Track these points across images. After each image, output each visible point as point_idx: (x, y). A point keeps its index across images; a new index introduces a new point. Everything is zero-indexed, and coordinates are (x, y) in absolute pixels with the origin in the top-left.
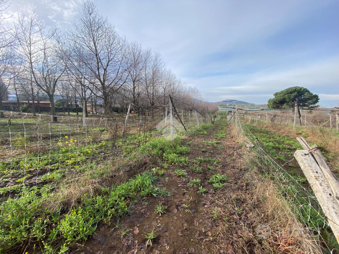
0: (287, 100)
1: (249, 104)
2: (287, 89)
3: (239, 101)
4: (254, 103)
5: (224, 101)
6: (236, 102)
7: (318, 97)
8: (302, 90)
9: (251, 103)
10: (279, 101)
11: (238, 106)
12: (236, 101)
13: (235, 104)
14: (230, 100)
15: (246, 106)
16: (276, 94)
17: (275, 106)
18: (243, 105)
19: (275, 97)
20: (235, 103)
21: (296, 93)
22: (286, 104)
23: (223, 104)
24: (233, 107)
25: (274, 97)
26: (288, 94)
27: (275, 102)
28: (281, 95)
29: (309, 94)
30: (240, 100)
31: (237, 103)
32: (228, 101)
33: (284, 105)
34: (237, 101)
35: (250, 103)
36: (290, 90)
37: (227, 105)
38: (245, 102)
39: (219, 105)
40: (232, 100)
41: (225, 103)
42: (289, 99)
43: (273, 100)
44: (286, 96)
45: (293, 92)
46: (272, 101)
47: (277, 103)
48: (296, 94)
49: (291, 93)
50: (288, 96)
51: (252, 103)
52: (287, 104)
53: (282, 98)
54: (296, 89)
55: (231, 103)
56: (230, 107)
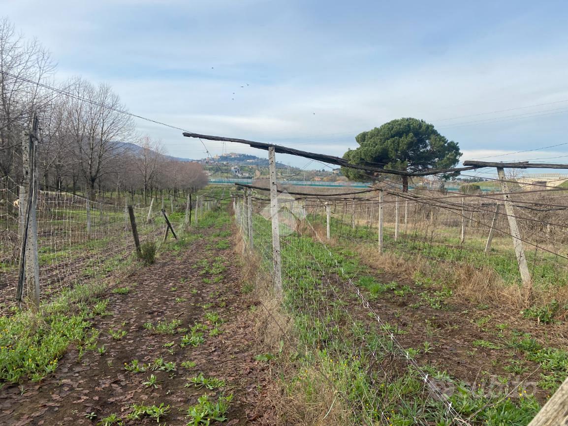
0: (392, 155)
1: (286, 169)
2: (389, 124)
3: (261, 159)
7: (457, 149)
8: (424, 128)
10: (372, 157)
11: (261, 174)
13: (254, 167)
14: (240, 155)
16: (362, 138)
17: (362, 172)
19: (362, 145)
20: (252, 163)
21: (411, 134)
22: (389, 165)
23: (221, 165)
24: (247, 175)
25: (358, 146)
26: (393, 137)
27: (362, 160)
28: (377, 139)
29: (440, 140)
31: (257, 164)
32: (235, 159)
33: (385, 167)
34: (258, 158)
37: (233, 168)
39: (210, 169)
40: (244, 155)
41: (225, 163)
42: (397, 150)
43: (357, 152)
44: (389, 142)
45: (403, 132)
46: (354, 157)
47: (367, 164)
48: (412, 138)
49: (400, 134)
50: (394, 142)
52: (393, 167)
53: (377, 148)
54: (409, 126)
55: (241, 164)
56: (240, 175)
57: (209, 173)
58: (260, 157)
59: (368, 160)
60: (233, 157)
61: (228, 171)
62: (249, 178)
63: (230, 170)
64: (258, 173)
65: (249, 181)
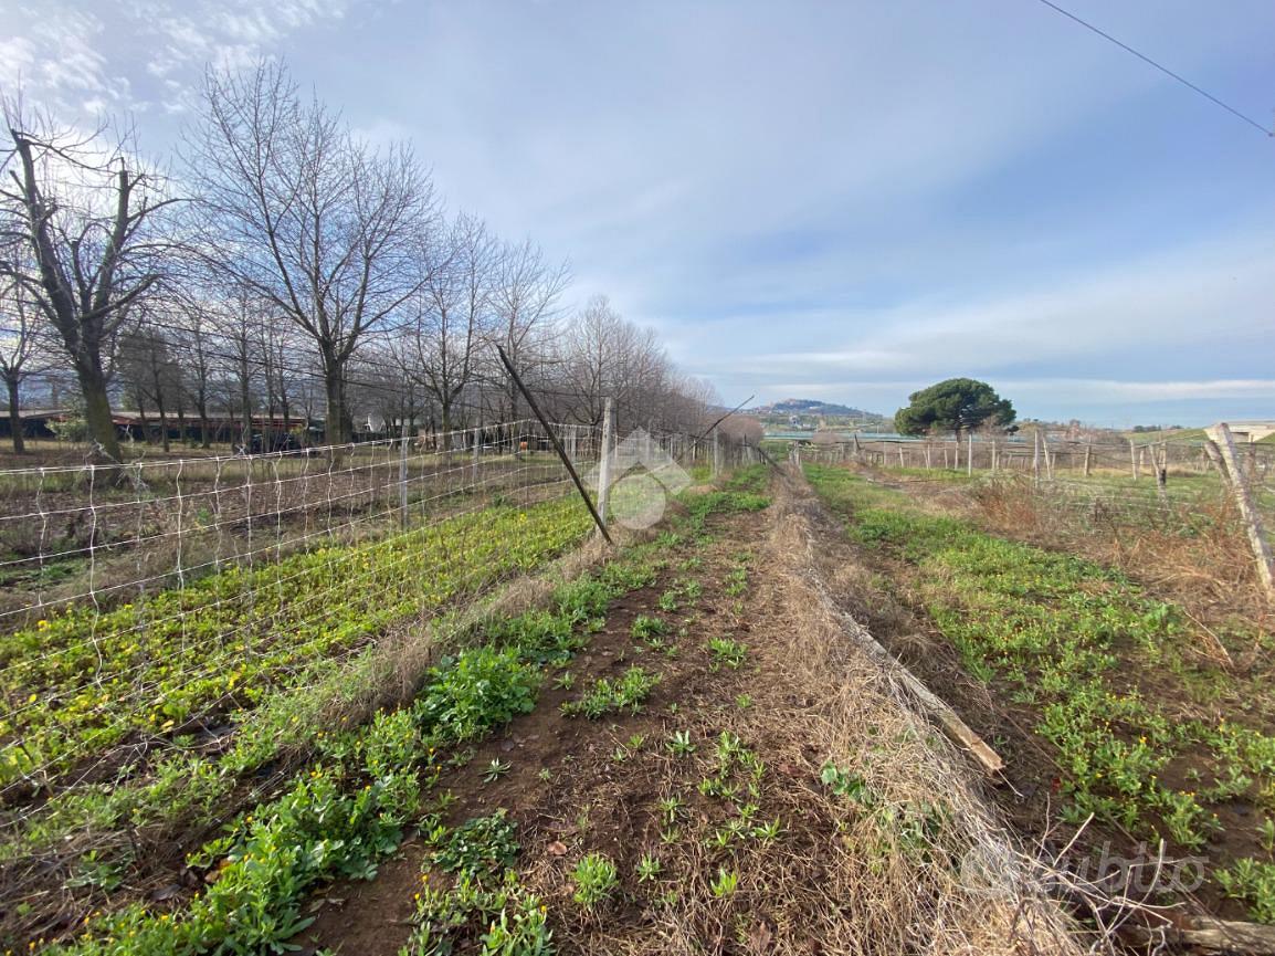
0: (939, 414)
1: (862, 417)
4: (880, 413)
5: (779, 406)
6: (821, 407)
7: (1012, 407)
8: (974, 387)
9: (870, 411)
10: (920, 415)
12: (819, 403)
13: (819, 415)
14: (801, 401)
15: (855, 422)
16: (914, 397)
17: (910, 429)
18: (843, 419)
19: (913, 405)
20: (816, 411)
21: (959, 394)
22: (935, 422)
23: (777, 415)
24: (809, 426)
25: (910, 404)
26: (941, 397)
27: (910, 419)
28: (925, 400)
29: (990, 399)
30: (831, 402)
31: (822, 412)
32: (793, 406)
33: (932, 425)
35: (867, 414)
36: (945, 389)
37: (791, 418)
38: (850, 410)
39: (764, 420)
40: (806, 401)
41: (781, 412)
42: (943, 410)
43: (907, 411)
44: (936, 402)
45: (951, 393)
46: (904, 415)
47: (916, 421)
48: (959, 398)
49: (948, 395)
50: (941, 402)
51: (875, 413)
52: (939, 425)
53: (926, 407)
54: (957, 387)
55: (802, 413)
56: (800, 427)
57: (763, 425)
58: (827, 403)
59: (916, 418)
60: (791, 403)
61: (783, 422)
62: (811, 430)
63: (788, 420)
64: (822, 423)
65: (810, 434)
